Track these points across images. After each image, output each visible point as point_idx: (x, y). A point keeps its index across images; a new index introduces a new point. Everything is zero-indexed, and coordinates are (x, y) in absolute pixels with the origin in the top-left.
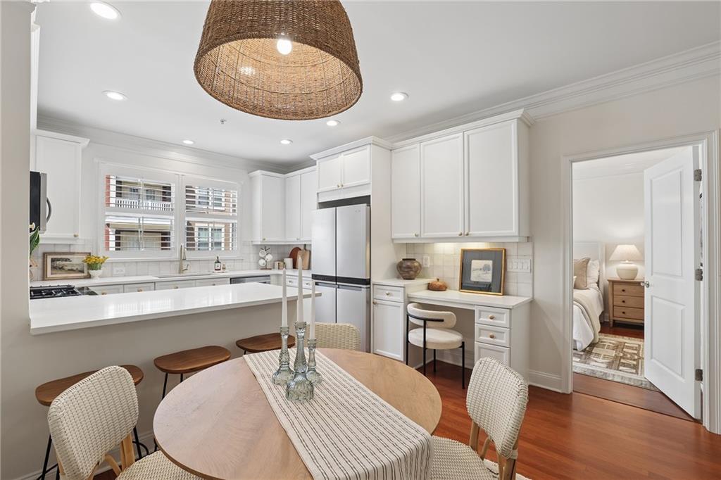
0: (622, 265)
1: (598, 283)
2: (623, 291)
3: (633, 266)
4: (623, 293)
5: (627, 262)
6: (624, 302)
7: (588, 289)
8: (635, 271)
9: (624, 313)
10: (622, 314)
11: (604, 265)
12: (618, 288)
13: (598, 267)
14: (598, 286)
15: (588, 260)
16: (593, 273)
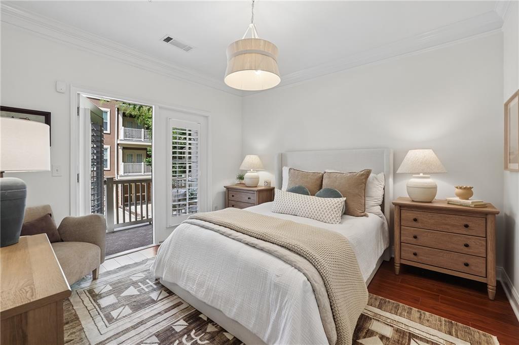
0: (415, 181)
1: (382, 206)
2: (415, 220)
3: (429, 181)
4: (414, 224)
5: (421, 175)
6: (415, 237)
7: (365, 215)
8: (434, 189)
9: (415, 254)
10: (413, 256)
11: (391, 180)
12: (408, 215)
13: (383, 184)
14: (383, 210)
15: (367, 174)
16: (376, 192)
